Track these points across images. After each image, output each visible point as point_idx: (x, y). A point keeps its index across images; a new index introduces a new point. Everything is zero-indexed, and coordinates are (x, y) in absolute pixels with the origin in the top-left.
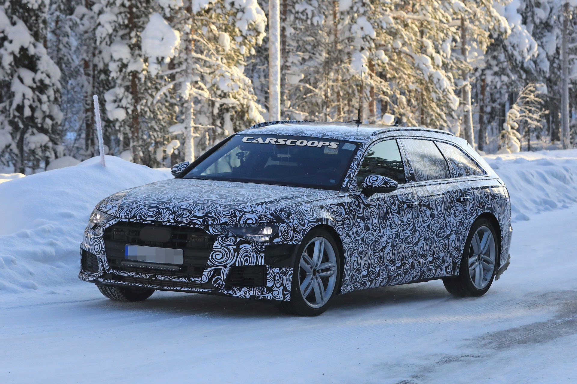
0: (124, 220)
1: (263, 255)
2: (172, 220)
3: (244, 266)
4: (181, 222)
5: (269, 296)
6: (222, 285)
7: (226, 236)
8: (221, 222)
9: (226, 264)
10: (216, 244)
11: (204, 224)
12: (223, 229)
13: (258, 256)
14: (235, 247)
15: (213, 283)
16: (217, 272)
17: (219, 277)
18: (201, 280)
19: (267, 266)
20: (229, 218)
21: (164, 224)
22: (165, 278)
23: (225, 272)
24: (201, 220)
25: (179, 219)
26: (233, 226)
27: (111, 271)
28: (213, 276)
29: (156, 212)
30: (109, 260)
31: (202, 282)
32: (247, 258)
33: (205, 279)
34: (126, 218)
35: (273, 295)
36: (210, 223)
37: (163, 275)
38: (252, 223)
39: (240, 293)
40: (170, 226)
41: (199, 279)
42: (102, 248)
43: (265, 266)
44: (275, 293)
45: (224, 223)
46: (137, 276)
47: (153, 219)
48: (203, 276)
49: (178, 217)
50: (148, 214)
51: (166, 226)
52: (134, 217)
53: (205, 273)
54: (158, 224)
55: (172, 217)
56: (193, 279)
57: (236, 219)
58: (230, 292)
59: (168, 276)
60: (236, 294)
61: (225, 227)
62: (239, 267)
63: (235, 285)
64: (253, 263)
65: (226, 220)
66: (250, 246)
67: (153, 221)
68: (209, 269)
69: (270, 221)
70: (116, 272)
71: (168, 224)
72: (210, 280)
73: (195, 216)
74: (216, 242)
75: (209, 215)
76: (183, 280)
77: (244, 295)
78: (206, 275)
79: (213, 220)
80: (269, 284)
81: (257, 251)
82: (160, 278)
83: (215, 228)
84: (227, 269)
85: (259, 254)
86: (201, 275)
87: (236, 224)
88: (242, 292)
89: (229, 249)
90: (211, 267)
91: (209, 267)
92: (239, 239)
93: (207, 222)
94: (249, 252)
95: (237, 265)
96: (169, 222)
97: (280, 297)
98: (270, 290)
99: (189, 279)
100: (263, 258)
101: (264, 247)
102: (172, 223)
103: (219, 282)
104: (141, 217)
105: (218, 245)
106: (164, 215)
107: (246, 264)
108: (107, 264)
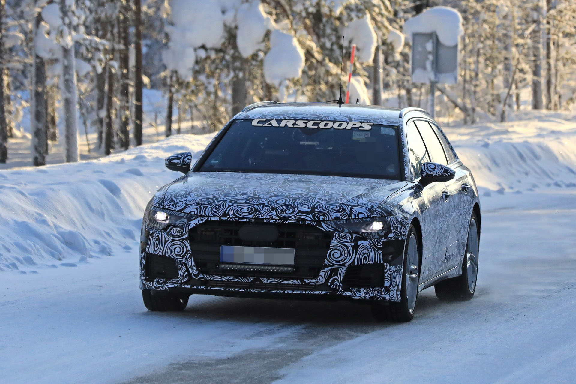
0: (214, 219)
1: (380, 252)
2: (275, 217)
3: (363, 265)
4: (288, 219)
5: (387, 296)
6: (339, 286)
7: (342, 232)
8: (333, 217)
9: (345, 263)
10: (333, 242)
11: (316, 221)
12: (337, 225)
13: (377, 253)
14: (353, 244)
15: (329, 284)
16: (335, 271)
17: (336, 277)
18: (317, 282)
19: (385, 264)
20: (339, 212)
21: (267, 221)
22: (272, 281)
23: (342, 271)
24: (311, 216)
25: (283, 215)
26: (346, 221)
27: (201, 276)
28: (330, 277)
29: (252, 209)
30: (197, 264)
31: (318, 284)
32: (366, 255)
33: (321, 280)
34: (215, 216)
35: (390, 296)
36: (321, 219)
37: (269, 278)
38: (365, 218)
39: (360, 294)
40: (274, 224)
41: (314, 281)
42: (187, 251)
43: (383, 264)
44: (391, 293)
45: (336, 219)
46: (235, 280)
47: (251, 216)
48: (320, 277)
49: (281, 213)
50: (242, 211)
51: (269, 223)
52: (225, 215)
53: (322, 274)
54: (259, 222)
55: (274, 213)
56: (307, 281)
57: (347, 214)
58: (350, 294)
59: (276, 278)
60: (356, 296)
61: (338, 222)
62: (358, 266)
63: (354, 286)
64: (372, 261)
65: (338, 215)
66: (368, 242)
67: (251, 218)
68: (326, 269)
69: (380, 214)
70: (207, 277)
71: (272, 221)
72: (327, 281)
73: (300, 212)
74: (334, 239)
75: (316, 210)
76: (295, 282)
77: (365, 297)
78: (323, 276)
79: (323, 215)
80: (387, 284)
81: (375, 247)
82: (265, 281)
83: (327, 224)
84: (345, 268)
85: (377, 251)
86: (316, 276)
87: (349, 219)
88: (362, 292)
89: (347, 247)
90: (328, 267)
91: (326, 266)
92: (355, 235)
93: (319, 218)
94: (367, 250)
95: (356, 264)
96: (272, 219)
97: (394, 299)
98: (388, 290)
99: (302, 281)
100: (381, 255)
101: (381, 243)
102: (276, 220)
103: (336, 283)
104: (234, 215)
105: (336, 243)
106: (263, 212)
107: (365, 262)
108: (195, 268)
